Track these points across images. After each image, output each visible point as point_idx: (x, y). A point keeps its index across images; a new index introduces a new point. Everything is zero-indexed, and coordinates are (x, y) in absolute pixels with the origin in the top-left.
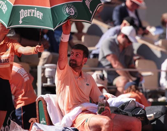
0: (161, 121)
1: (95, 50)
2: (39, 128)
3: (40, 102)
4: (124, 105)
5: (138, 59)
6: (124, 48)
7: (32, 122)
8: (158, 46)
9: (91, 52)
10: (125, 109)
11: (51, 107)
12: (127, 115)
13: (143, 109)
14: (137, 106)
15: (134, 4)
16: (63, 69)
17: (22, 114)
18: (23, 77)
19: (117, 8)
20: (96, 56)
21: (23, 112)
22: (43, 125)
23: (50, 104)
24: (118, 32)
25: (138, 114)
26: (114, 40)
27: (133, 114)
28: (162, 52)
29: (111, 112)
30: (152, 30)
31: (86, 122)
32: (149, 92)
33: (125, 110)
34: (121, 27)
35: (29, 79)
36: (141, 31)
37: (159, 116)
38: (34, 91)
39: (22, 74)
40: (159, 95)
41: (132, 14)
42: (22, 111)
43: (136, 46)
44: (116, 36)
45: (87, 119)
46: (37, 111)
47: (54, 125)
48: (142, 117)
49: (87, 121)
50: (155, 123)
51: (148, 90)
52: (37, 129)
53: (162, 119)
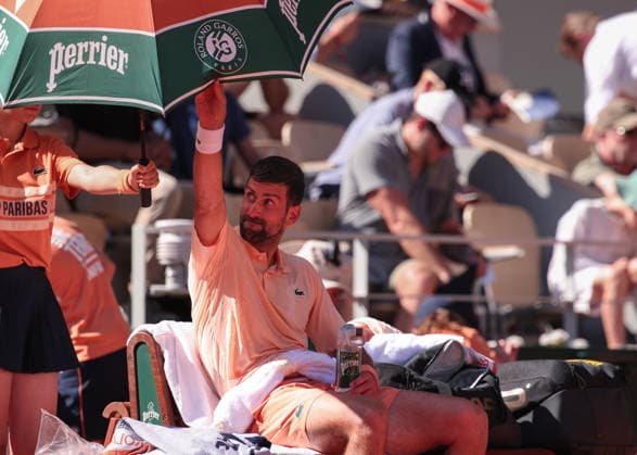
0: (552, 412)
1: (326, 171)
2: (136, 437)
3: (140, 347)
4: (425, 356)
5: (473, 202)
6: (425, 165)
7: (113, 414)
8: (540, 158)
9: (313, 178)
10: (428, 372)
11: (178, 366)
12: (435, 390)
13: (490, 373)
14: (469, 360)
15: (458, 15)
16: (214, 242)
17: (80, 389)
18: (84, 265)
19: (403, 28)
20: (331, 191)
21: (83, 382)
22: (149, 425)
23: (174, 356)
24: (406, 112)
25: (472, 387)
26: (392, 138)
27: (455, 389)
28: (552, 179)
29: (380, 382)
30: (521, 105)
31: (298, 415)
32: (508, 316)
33: (428, 376)
34: (415, 94)
35: (101, 269)
36: (483, 107)
37: (544, 396)
38: (122, 310)
39: (81, 255)
40: (542, 325)
41: (452, 51)
42: (80, 379)
43: (465, 160)
44: (397, 125)
45: (301, 407)
46: (131, 379)
47: (187, 427)
48: (486, 400)
49: (300, 412)
50: (529, 418)
51: (506, 309)
52: (129, 440)
53: (553, 406)
